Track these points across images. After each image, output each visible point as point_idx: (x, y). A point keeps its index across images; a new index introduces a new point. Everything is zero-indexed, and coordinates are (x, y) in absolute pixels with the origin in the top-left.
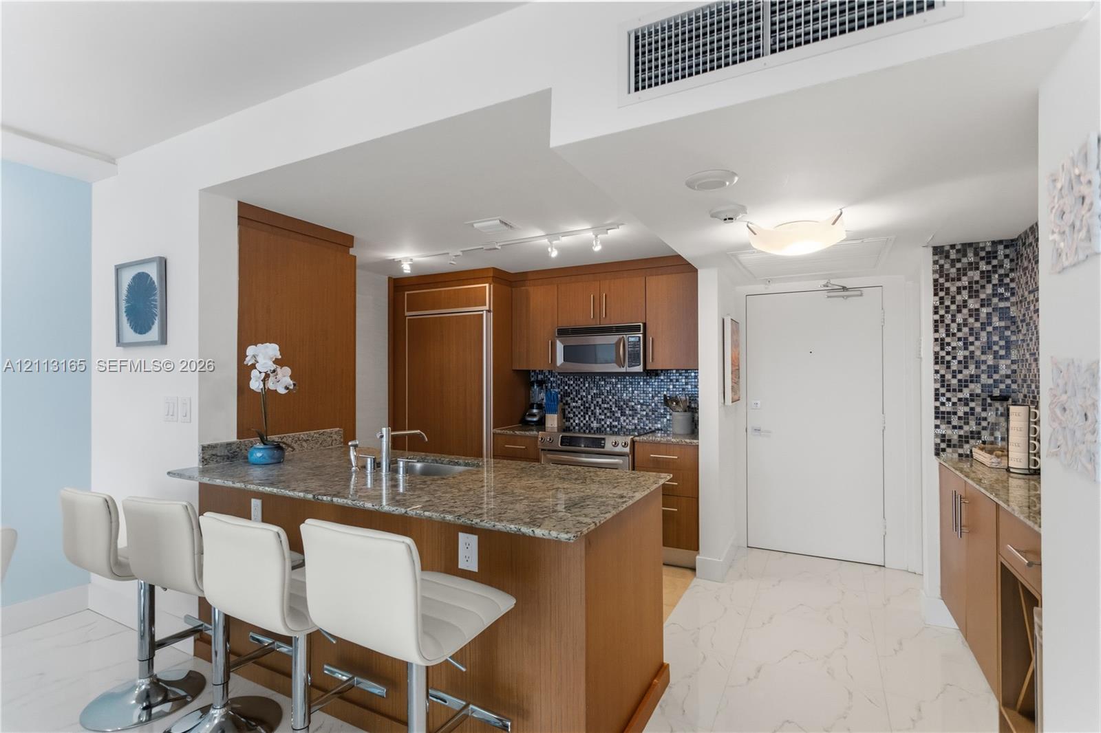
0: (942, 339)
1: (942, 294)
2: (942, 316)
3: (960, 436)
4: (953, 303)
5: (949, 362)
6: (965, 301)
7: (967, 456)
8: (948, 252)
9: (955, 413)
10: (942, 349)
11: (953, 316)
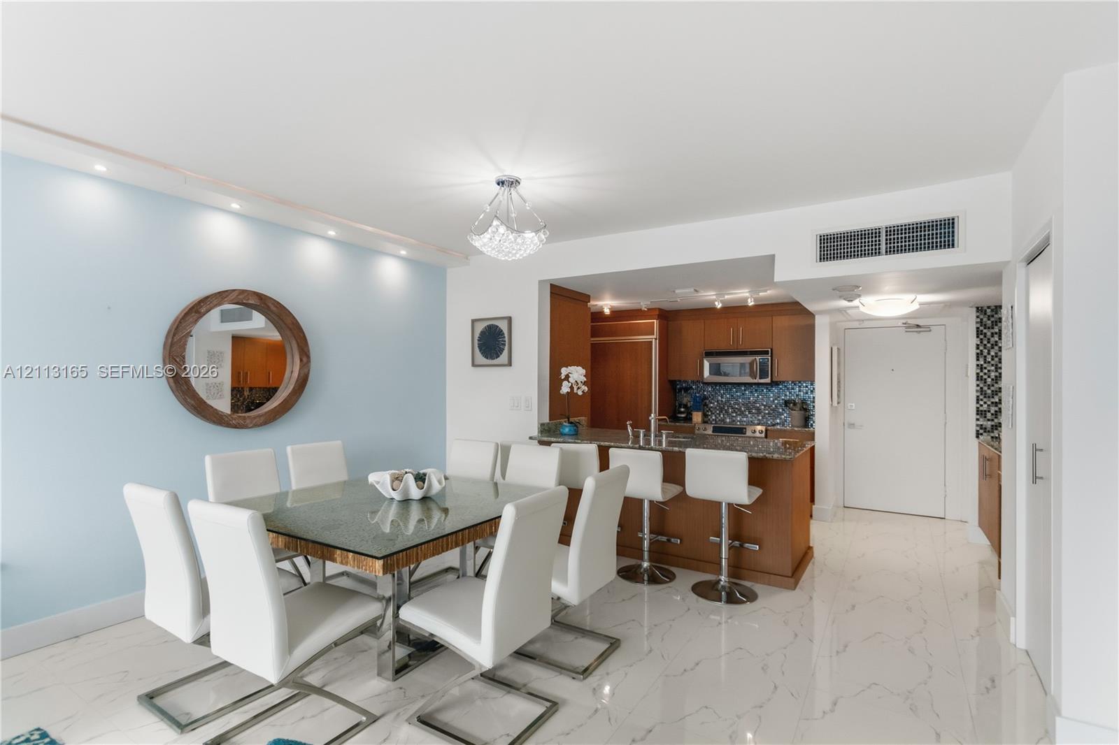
0: (982, 365)
1: (982, 337)
2: (981, 351)
3: (992, 426)
4: (989, 342)
5: (985, 379)
6: (996, 342)
7: (996, 438)
8: (986, 311)
9: (989, 411)
10: (982, 371)
11: (989, 351)
